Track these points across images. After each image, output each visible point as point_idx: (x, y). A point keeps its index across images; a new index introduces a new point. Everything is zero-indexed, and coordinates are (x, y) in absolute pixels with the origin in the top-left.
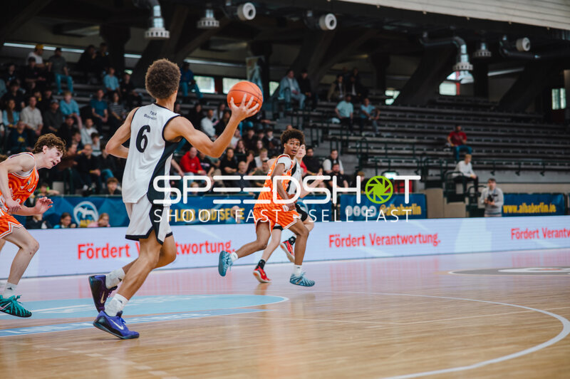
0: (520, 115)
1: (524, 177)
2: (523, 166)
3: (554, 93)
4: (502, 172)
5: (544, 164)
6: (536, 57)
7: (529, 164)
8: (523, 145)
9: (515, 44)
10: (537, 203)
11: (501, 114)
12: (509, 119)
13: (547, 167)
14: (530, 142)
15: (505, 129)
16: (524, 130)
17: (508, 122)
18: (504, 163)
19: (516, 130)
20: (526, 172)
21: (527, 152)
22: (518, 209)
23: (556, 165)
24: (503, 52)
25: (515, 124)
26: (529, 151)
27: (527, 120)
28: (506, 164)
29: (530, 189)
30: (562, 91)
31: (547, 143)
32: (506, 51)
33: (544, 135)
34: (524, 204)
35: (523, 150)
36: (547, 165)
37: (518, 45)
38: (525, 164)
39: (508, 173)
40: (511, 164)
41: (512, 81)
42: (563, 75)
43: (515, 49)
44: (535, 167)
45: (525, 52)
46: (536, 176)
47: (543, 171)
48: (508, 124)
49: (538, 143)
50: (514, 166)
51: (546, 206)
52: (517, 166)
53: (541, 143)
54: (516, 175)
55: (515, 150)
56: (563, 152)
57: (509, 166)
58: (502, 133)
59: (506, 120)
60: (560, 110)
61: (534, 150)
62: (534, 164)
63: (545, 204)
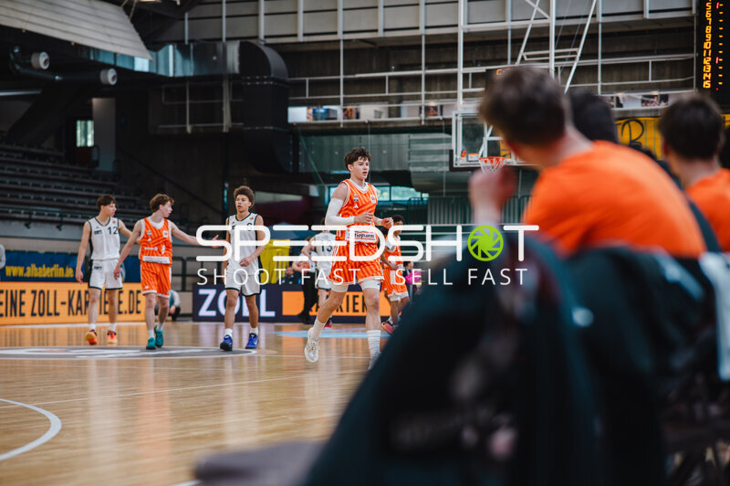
0: (34, 150)
1: (35, 230)
2: (34, 217)
3: (80, 125)
4: (8, 222)
5: (61, 216)
6: (57, 78)
7: (43, 215)
8: (37, 189)
9: (30, 59)
10: (50, 265)
11: (9, 147)
12: (20, 155)
13: (65, 219)
14: (45, 186)
15: (13, 167)
16: (40, 170)
17: (18, 158)
18: (10, 211)
19: (29, 169)
20: (39, 224)
21: (40, 199)
22: (25, 271)
23: (77, 217)
24: (14, 68)
25: (26, 161)
26: (44, 197)
27: (43, 157)
28: (13, 212)
29: (42, 247)
30: (90, 124)
31: (66, 188)
32: (18, 67)
33: (64, 178)
34: (33, 266)
35: (37, 196)
36: (66, 216)
37: (33, 60)
38: (37, 214)
39: (14, 223)
40: (20, 213)
41: (26, 106)
42: (91, 105)
43: (30, 65)
44: (50, 218)
45: (41, 70)
46: (51, 230)
47: (60, 224)
48: (20, 160)
49: (55, 187)
50: (23, 216)
51: (62, 269)
52: (27, 216)
53: (60, 188)
54: (26, 229)
55: (26, 195)
56: (87, 201)
57: (18, 216)
58: (10, 172)
59: (16, 155)
60: (85, 148)
61: (50, 197)
62: (49, 215)
63: (60, 266)
